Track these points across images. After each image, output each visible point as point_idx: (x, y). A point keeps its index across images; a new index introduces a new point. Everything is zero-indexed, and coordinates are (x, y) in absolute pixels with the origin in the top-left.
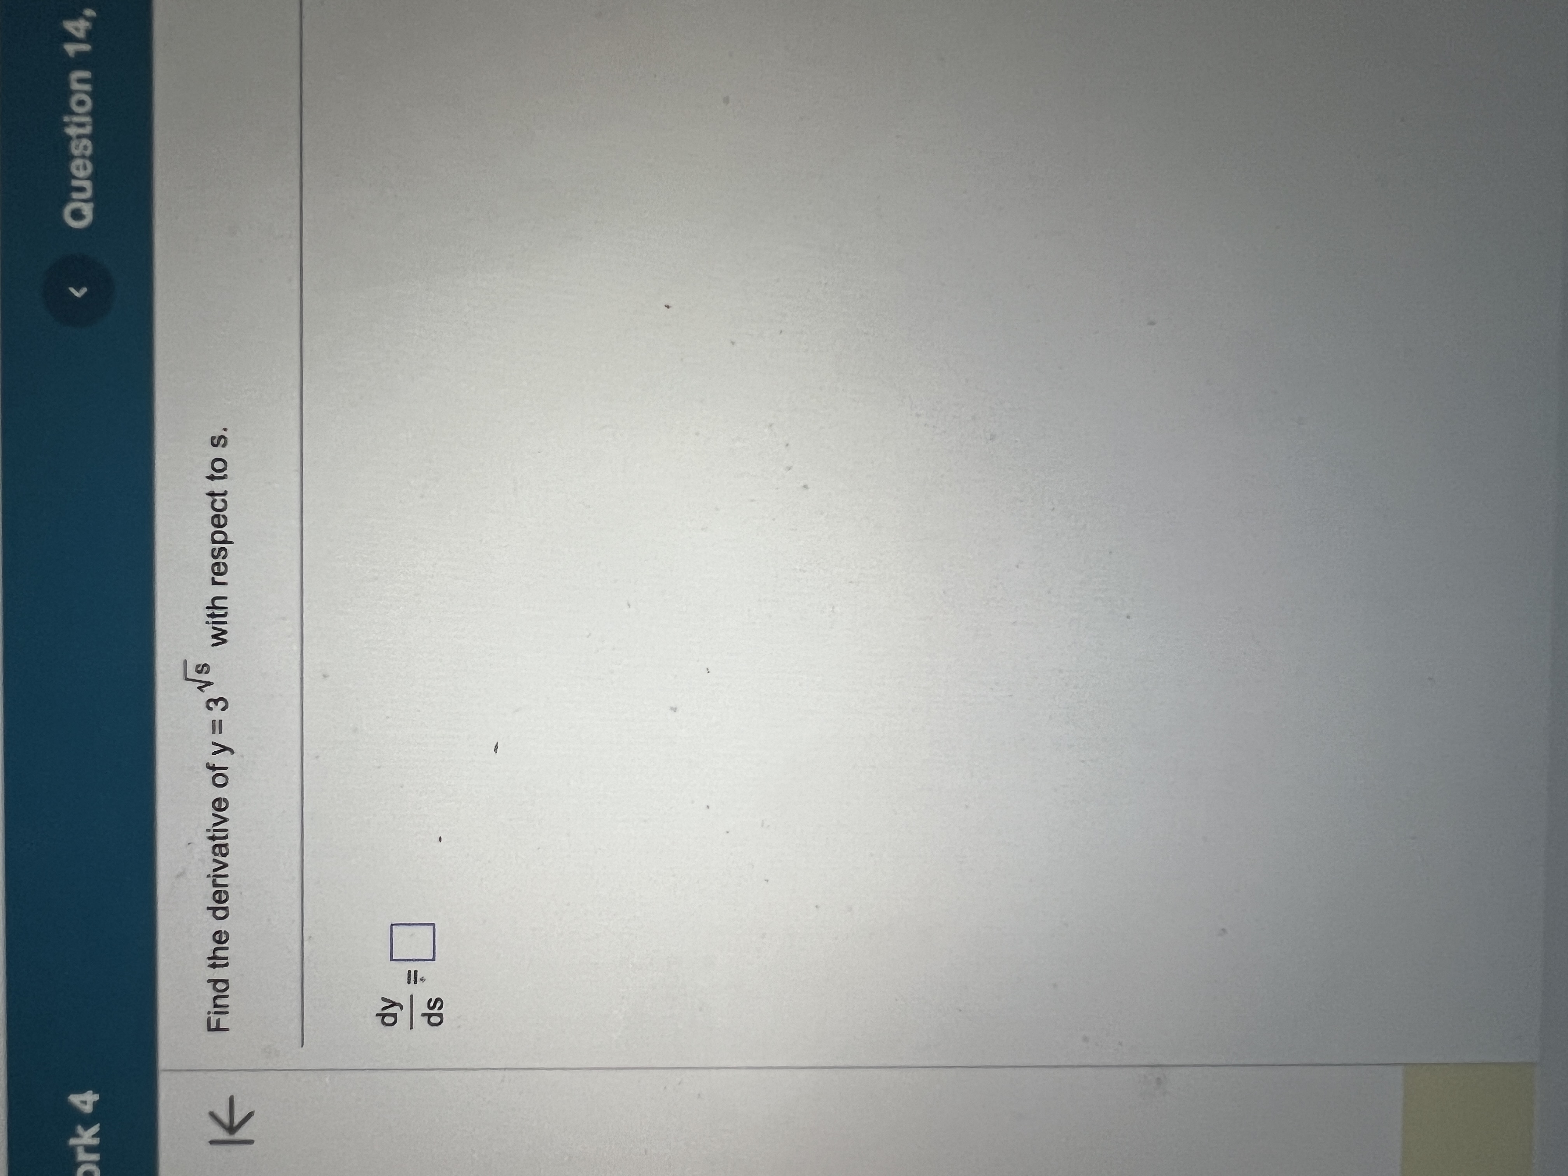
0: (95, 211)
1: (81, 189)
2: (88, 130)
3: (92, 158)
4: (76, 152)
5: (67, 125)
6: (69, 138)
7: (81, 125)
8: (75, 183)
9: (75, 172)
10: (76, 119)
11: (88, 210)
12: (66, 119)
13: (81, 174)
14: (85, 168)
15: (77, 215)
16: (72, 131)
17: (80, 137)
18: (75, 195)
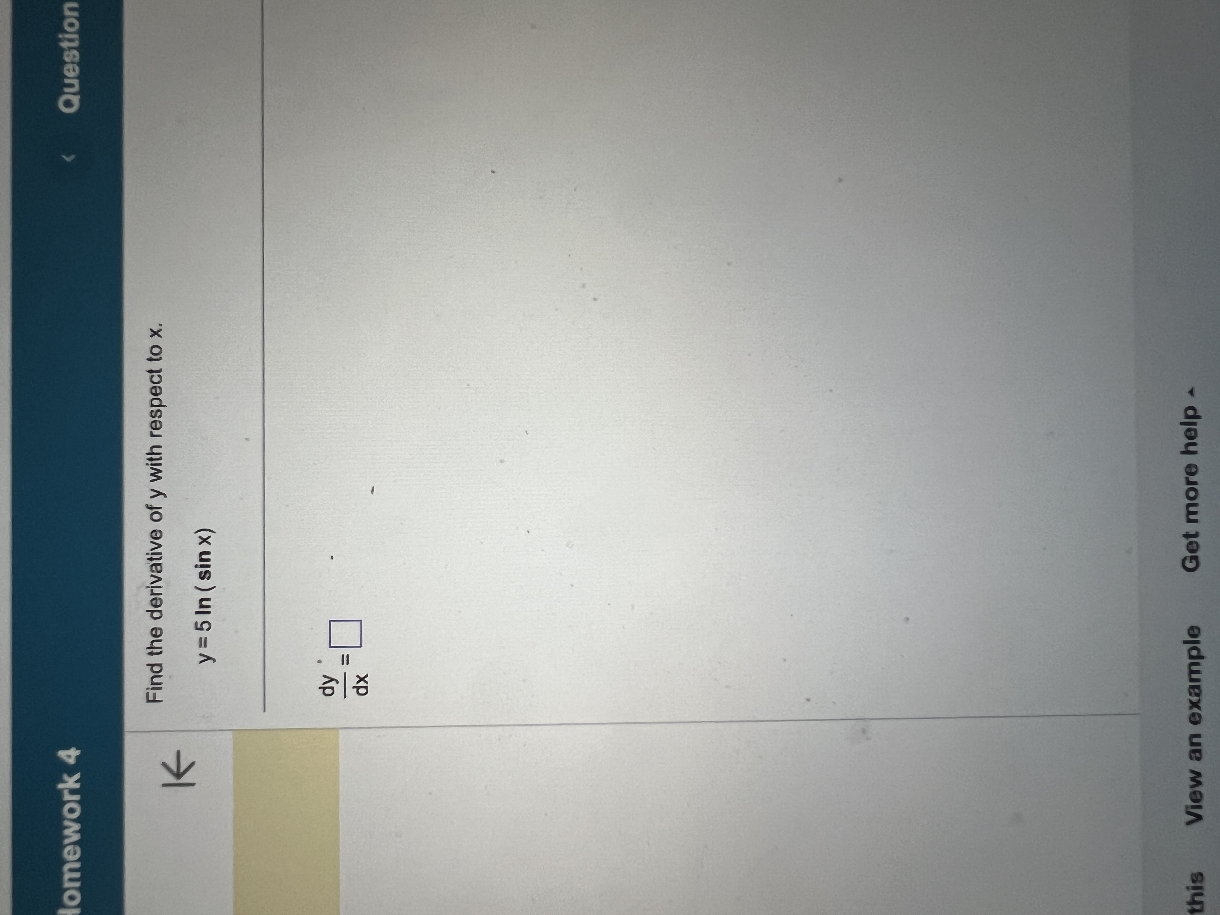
0: (81, 101)
1: (72, 86)
2: (76, 44)
3: (79, 64)
4: (67, 59)
5: (60, 40)
6: (62, 50)
7: (71, 40)
8: (67, 81)
9: (66, 73)
10: (67, 36)
11: (76, 100)
12: (60, 36)
13: (72, 74)
14: (74, 70)
15: (68, 104)
16: (64, 45)
17: (70, 48)
18: (66, 90)
